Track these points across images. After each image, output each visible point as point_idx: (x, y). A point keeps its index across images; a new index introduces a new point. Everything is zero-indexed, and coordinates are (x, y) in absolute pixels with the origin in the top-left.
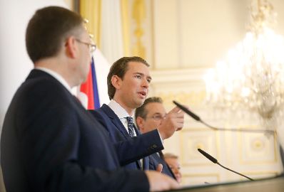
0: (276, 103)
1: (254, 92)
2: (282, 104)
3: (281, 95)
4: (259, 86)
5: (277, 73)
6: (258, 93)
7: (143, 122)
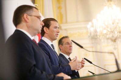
0: (117, 36)
1: (109, 31)
2: (120, 36)
3: (120, 32)
4: (111, 29)
5: (118, 23)
6: (110, 32)
7: (62, 47)
